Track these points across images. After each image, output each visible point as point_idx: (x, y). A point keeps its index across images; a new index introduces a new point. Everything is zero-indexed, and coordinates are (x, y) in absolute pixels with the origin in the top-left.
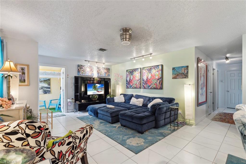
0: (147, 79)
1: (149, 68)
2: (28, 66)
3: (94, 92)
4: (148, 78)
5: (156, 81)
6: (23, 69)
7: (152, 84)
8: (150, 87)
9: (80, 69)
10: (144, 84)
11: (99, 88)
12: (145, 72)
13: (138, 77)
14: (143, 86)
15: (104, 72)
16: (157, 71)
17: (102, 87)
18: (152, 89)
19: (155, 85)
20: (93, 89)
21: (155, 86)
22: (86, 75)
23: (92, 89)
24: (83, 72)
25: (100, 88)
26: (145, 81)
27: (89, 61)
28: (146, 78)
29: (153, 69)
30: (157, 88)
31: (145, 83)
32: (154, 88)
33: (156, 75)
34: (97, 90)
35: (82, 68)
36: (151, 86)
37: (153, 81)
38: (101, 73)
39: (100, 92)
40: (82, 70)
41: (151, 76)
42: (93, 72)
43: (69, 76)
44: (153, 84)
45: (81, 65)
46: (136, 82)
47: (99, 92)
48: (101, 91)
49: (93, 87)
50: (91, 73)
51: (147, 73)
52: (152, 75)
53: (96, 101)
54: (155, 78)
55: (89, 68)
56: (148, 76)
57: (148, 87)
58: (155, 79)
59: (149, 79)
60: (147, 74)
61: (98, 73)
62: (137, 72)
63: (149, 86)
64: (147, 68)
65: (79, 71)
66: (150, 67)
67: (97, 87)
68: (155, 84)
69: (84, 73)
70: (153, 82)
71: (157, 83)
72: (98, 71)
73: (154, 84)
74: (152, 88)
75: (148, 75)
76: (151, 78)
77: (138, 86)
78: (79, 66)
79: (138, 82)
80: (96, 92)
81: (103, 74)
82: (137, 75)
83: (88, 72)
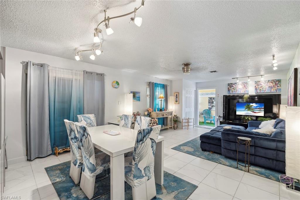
2: (179, 93)
3: (247, 113)
6: (177, 95)
9: (229, 88)
11: (255, 109)
15: (267, 87)
17: (260, 108)
20: (246, 109)
22: (236, 93)
23: (244, 109)
24: (233, 90)
25: (257, 109)
34: (253, 110)
35: (233, 86)
38: (261, 88)
39: (257, 113)
40: (232, 88)
42: (247, 89)
43: (219, 96)
45: (231, 84)
47: (255, 113)
48: (259, 112)
49: (245, 107)
50: (244, 90)
55: (242, 85)
61: (256, 89)
65: (229, 90)
67: (253, 107)
69: (234, 91)
72: (256, 86)
78: (229, 85)
80: (250, 113)
81: (266, 89)
83: (240, 90)
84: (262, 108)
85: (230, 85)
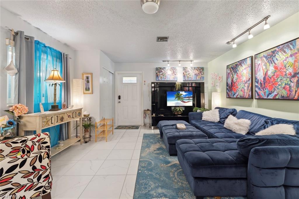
0: (264, 78)
1: (270, 51)
2: (92, 74)
3: (177, 103)
4: (266, 74)
5: (288, 80)
6: (88, 78)
7: (278, 89)
8: (273, 95)
9: (158, 73)
10: (259, 89)
11: (184, 98)
12: (260, 62)
13: (246, 76)
14: (257, 92)
15: (193, 74)
16: (291, 56)
17: (189, 96)
18: (278, 99)
19: (286, 90)
20: (176, 98)
21: (285, 93)
22: (166, 80)
23: (174, 99)
24: (162, 76)
25: (186, 97)
26: (260, 83)
27: (168, 61)
28: (263, 76)
29: (280, 53)
30: (291, 97)
31: (261, 86)
32: (283, 99)
33: (287, 66)
34: (182, 99)
35: (162, 71)
36: (276, 91)
37: (279, 80)
38: (189, 76)
39: (187, 102)
40: (161, 73)
41: (273, 69)
42: (176, 75)
43: (146, 83)
44: (279, 87)
45: (160, 68)
46: (243, 86)
47: (185, 102)
48: (188, 102)
49: (176, 96)
50: (173, 76)
51: (266, 65)
52: (276, 68)
53: (178, 116)
54: (284, 73)
55: (171, 71)
56: (267, 72)
57: (268, 96)
58: (286, 75)
59: (270, 78)
60: (264, 67)
61: (184, 76)
62: (244, 66)
63: (270, 94)
64: (265, 54)
65: (157, 76)
66: (272, 50)
67: (182, 96)
68: (284, 88)
69: (163, 78)
70: (280, 83)
71: (292, 84)
72: (184, 73)
73: (281, 89)
74: (277, 97)
75: (266, 68)
76: (274, 75)
77: (246, 93)
78: (157, 69)
79: (246, 85)
80: (180, 103)
81: (193, 77)
82: (245, 72)
83: (169, 76)
84: (191, 97)
85: (159, 70)
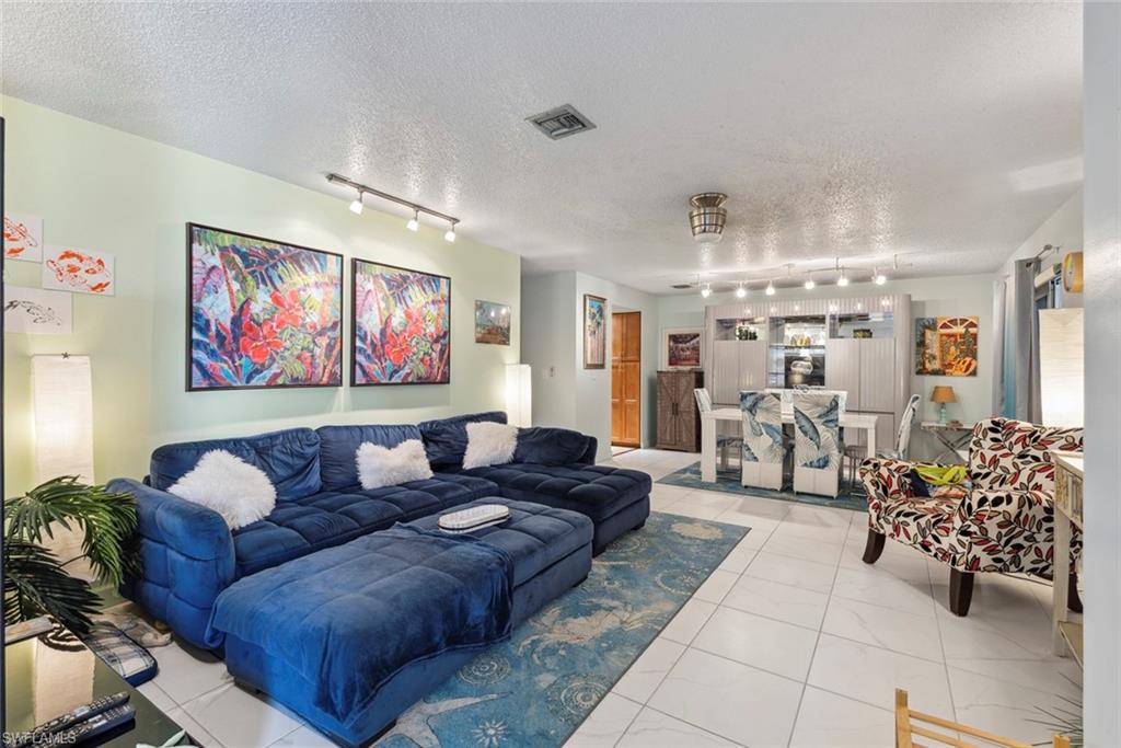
0: (383, 332)
1: (397, 272)
4: (387, 323)
5: (428, 346)
7: (412, 361)
8: (402, 373)
12: (370, 286)
13: (322, 310)
14: (361, 366)
16: (434, 302)
18: (412, 383)
19: (425, 364)
26: (372, 342)
29: (416, 289)
31: (374, 351)
33: (428, 318)
37: (413, 343)
41: (403, 316)
46: (306, 344)
51: (385, 299)
52: (409, 315)
54: (423, 332)
56: (389, 317)
57: (391, 377)
58: (425, 335)
59: (397, 335)
60: (383, 305)
62: (311, 276)
63: (396, 372)
64: (388, 273)
66: (404, 273)
71: (434, 355)
74: (410, 380)
75: (388, 308)
76: (405, 331)
77: (320, 370)
79: (323, 341)
82: (316, 296)
